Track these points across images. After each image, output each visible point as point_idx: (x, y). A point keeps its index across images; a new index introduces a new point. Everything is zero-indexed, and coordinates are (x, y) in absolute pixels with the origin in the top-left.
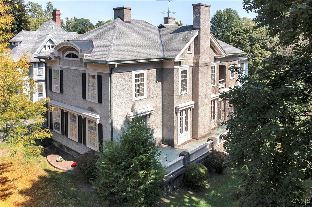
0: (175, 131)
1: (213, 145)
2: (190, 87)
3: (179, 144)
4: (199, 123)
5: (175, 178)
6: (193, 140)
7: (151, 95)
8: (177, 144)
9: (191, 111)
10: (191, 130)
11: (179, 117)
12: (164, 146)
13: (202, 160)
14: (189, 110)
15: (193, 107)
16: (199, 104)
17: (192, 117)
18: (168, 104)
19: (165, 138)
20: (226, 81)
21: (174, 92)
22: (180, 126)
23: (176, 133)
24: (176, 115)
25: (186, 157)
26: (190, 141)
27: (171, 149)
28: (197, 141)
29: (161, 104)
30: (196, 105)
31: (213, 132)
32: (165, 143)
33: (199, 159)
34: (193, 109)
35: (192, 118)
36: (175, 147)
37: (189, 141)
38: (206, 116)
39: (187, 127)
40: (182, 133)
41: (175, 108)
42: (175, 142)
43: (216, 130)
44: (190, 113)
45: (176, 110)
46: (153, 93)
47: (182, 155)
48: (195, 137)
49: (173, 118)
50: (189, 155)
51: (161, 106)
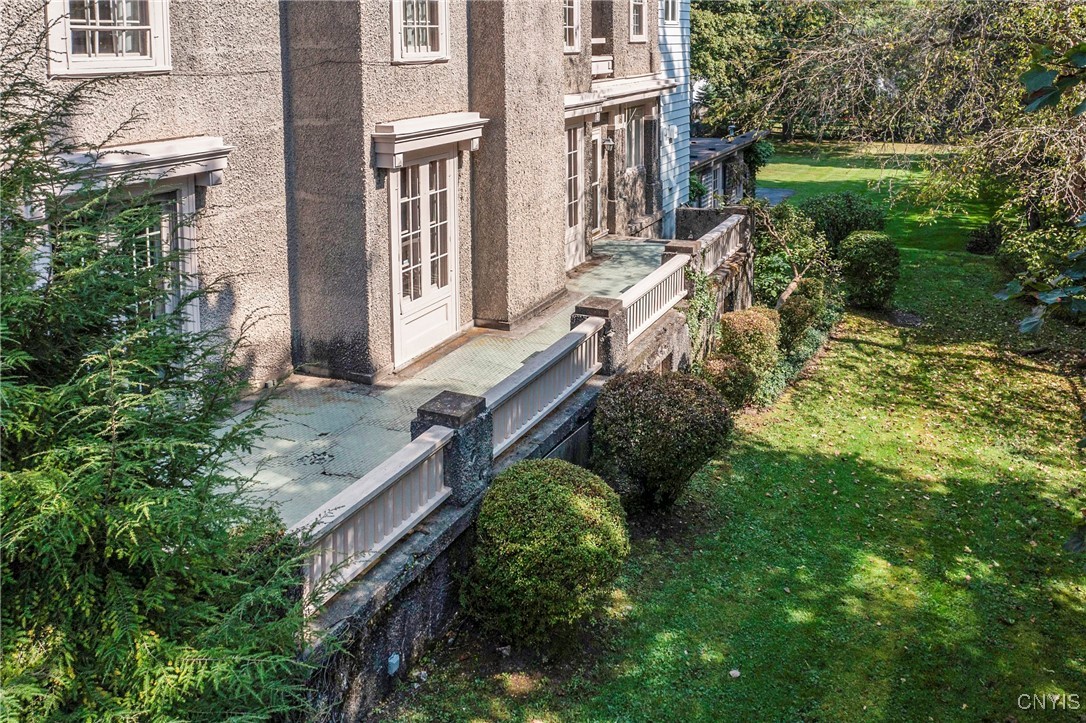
0: (375, 282)
1: (608, 340)
2: (453, 27)
3: (401, 361)
4: (509, 237)
5: (396, 597)
6: (480, 334)
7: (209, 53)
8: (391, 365)
9: (463, 170)
10: (463, 279)
11: (396, 201)
12: (309, 382)
13: (559, 436)
14: (451, 164)
15: (475, 145)
16: (509, 126)
17: (467, 203)
18: (327, 118)
19: (312, 332)
20: (615, 49)
21: (364, 39)
22: (405, 256)
23: (378, 294)
24: (380, 185)
25: (468, 432)
26: (464, 339)
27: (351, 397)
28: (504, 334)
29: (280, 124)
30: (494, 129)
31: (574, 284)
32: (312, 369)
33: (539, 436)
34: (472, 154)
35: (467, 212)
36: (380, 381)
37: (456, 343)
38: (546, 197)
39: (444, 260)
40: (417, 296)
41: (373, 138)
42: (378, 351)
43: (586, 275)
44: (457, 179)
45: (375, 155)
46: (221, 50)
47: (433, 423)
48: (491, 315)
49: (358, 202)
50: (483, 415)
51: (280, 138)
